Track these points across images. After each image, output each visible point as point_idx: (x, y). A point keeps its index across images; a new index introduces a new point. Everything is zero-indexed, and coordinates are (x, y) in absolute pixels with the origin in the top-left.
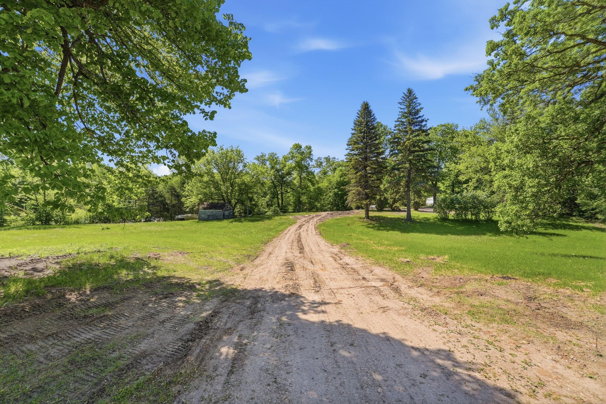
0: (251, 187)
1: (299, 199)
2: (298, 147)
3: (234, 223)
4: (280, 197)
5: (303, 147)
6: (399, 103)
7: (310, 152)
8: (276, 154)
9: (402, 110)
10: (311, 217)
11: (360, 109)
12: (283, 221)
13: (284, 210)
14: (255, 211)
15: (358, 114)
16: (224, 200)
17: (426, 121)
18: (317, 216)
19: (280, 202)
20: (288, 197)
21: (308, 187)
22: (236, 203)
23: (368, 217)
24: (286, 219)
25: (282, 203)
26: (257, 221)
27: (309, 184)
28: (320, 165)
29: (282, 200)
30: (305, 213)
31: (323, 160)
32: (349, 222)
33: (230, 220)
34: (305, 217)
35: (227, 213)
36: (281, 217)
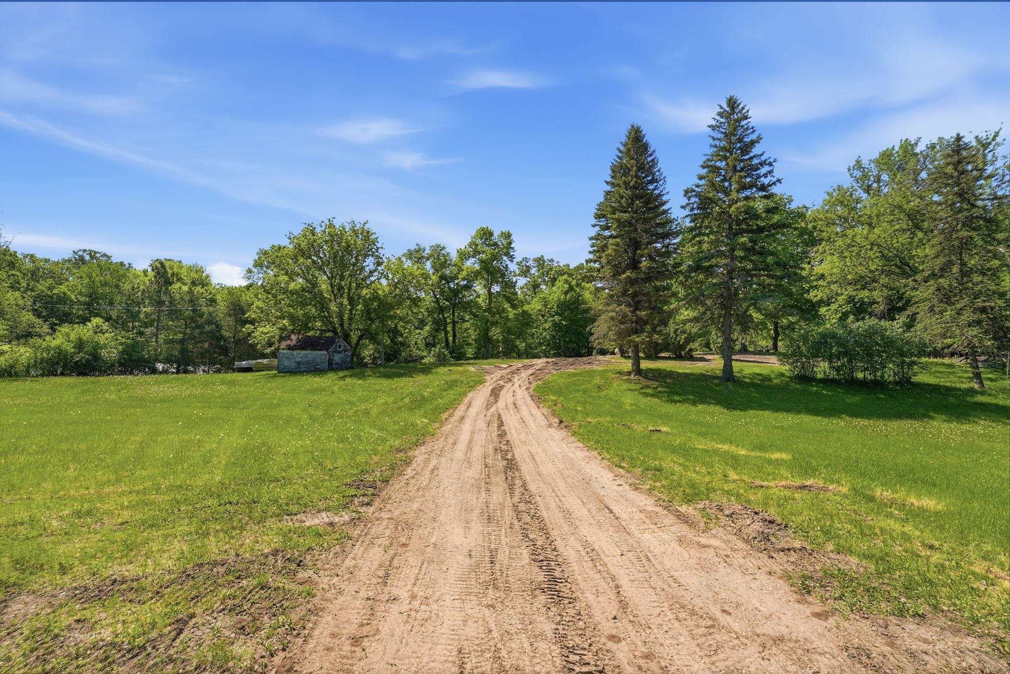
0: (391, 307)
1: (487, 334)
2: (486, 234)
3: (348, 380)
4: (449, 328)
5: (496, 234)
6: (709, 126)
7: (510, 243)
8: (444, 248)
9: (717, 142)
10: (514, 368)
11: (624, 139)
12: (454, 377)
13: (457, 355)
14: (403, 354)
15: (621, 152)
16: (334, 331)
17: (770, 164)
18: (525, 367)
19: (451, 339)
20: (466, 330)
21: (504, 310)
22: (360, 338)
23: (638, 371)
24: (461, 373)
25: (454, 340)
26: (400, 375)
27: (507, 305)
28: (525, 272)
29: (454, 336)
30: (500, 360)
31: (531, 263)
32: (597, 380)
33: (341, 374)
34: (500, 368)
35: (337, 358)
36: (452, 368)
